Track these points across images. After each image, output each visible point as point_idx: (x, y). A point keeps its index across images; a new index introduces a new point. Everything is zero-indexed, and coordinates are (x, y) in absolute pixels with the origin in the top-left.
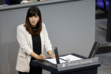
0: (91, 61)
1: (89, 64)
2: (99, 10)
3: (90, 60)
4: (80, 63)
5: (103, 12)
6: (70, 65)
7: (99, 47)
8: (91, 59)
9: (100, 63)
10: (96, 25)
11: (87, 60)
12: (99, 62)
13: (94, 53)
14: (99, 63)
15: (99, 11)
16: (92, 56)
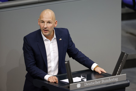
0: (117, 80)
1: (114, 83)
2: (126, 8)
3: (115, 77)
4: (101, 82)
5: (131, 11)
6: (87, 84)
7: (127, 59)
8: (117, 76)
9: (129, 82)
10: (123, 29)
11: (111, 78)
12: (127, 80)
13: (120, 67)
14: (127, 82)
15: (127, 10)
16: (118, 72)
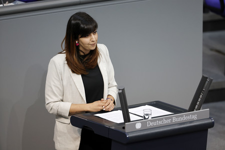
0: (195, 117)
1: (191, 122)
2: (211, 13)
3: (192, 114)
4: (172, 121)
5: (218, 17)
6: (151, 124)
7: (210, 88)
8: (195, 111)
9: (213, 121)
10: (205, 44)
11: (186, 115)
12: (210, 118)
13: (200, 99)
14: (210, 121)
15: (211, 15)
16: (197, 106)
